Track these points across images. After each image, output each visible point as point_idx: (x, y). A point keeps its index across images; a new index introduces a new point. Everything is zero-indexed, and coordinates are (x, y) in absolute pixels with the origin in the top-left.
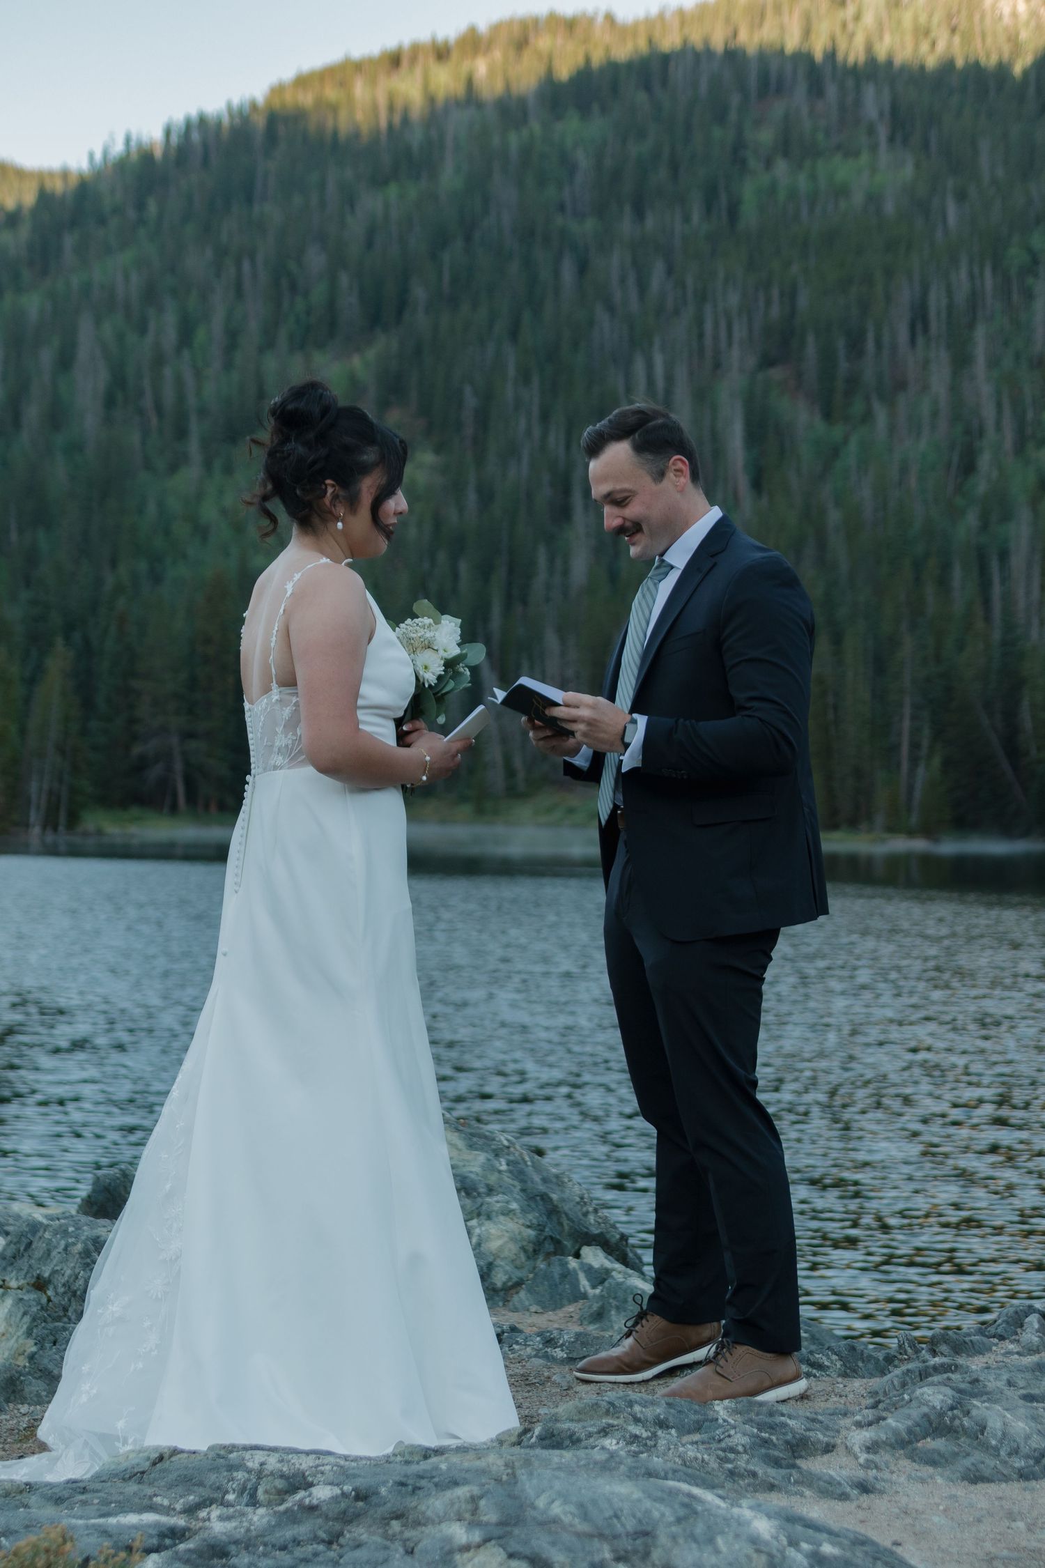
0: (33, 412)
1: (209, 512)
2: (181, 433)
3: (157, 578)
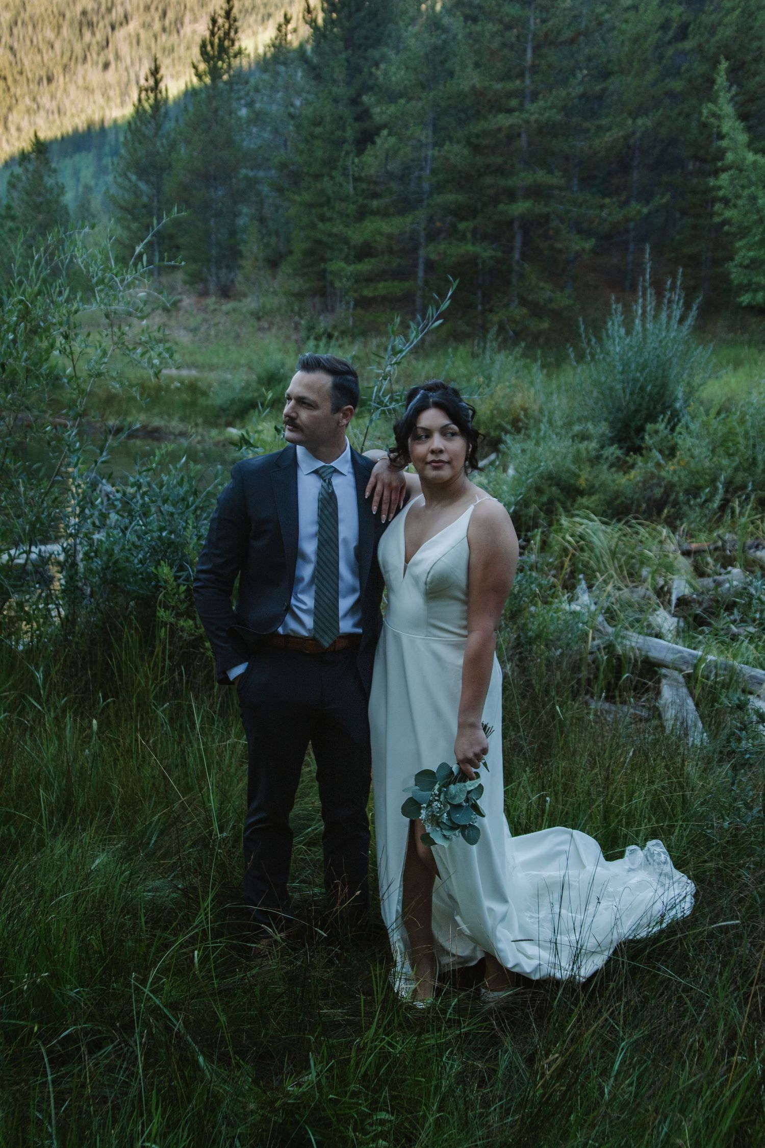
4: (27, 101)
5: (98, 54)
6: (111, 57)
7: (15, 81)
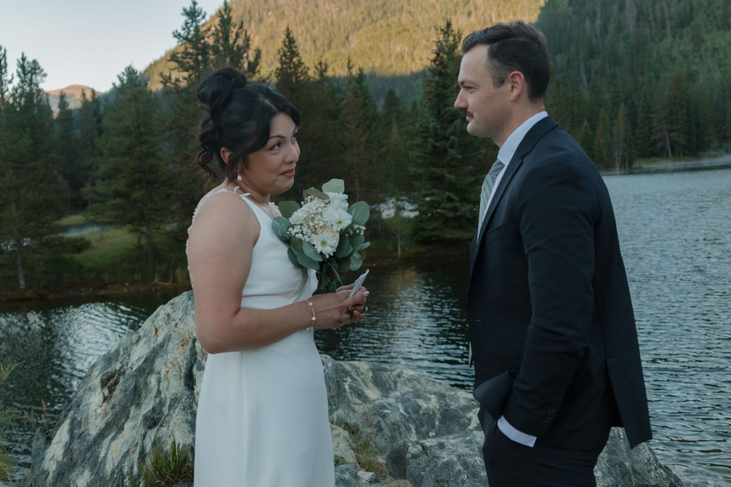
0: (611, 28)
1: (675, 53)
2: (664, 27)
3: (658, 78)
4: (424, 42)
5: (464, 7)
6: (472, 8)
7: (415, 31)
